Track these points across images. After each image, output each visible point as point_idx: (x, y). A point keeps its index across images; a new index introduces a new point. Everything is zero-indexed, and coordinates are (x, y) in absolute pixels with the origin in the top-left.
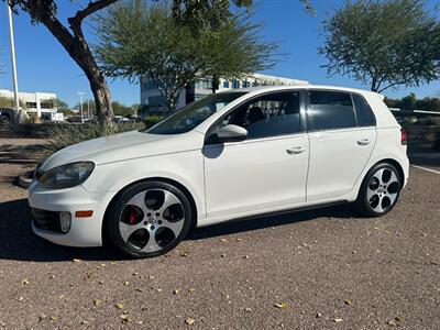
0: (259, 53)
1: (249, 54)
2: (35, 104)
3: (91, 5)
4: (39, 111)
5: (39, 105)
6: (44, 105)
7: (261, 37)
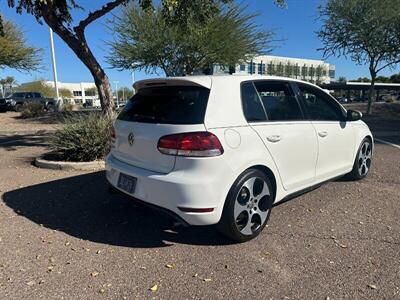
0: (258, 41)
1: (247, 42)
2: (80, 93)
3: (91, 15)
4: (84, 98)
5: (83, 94)
6: (88, 93)
7: (256, 26)
